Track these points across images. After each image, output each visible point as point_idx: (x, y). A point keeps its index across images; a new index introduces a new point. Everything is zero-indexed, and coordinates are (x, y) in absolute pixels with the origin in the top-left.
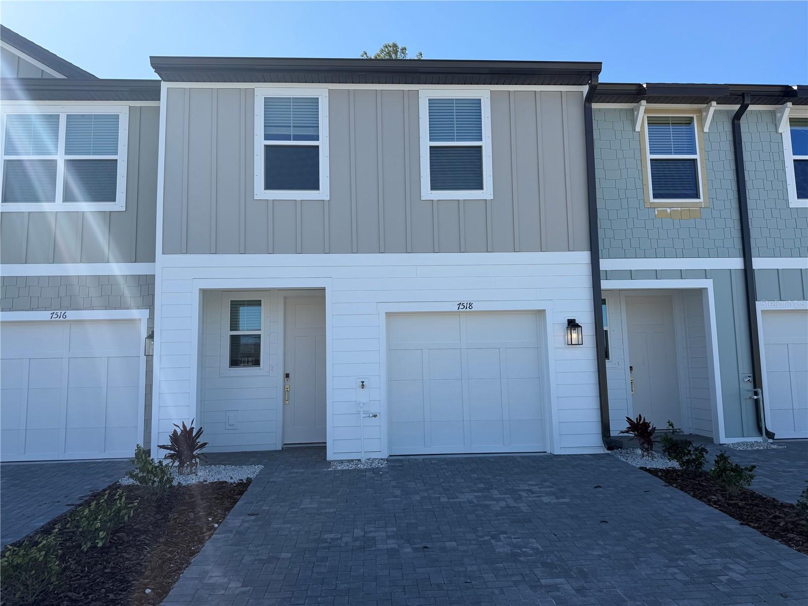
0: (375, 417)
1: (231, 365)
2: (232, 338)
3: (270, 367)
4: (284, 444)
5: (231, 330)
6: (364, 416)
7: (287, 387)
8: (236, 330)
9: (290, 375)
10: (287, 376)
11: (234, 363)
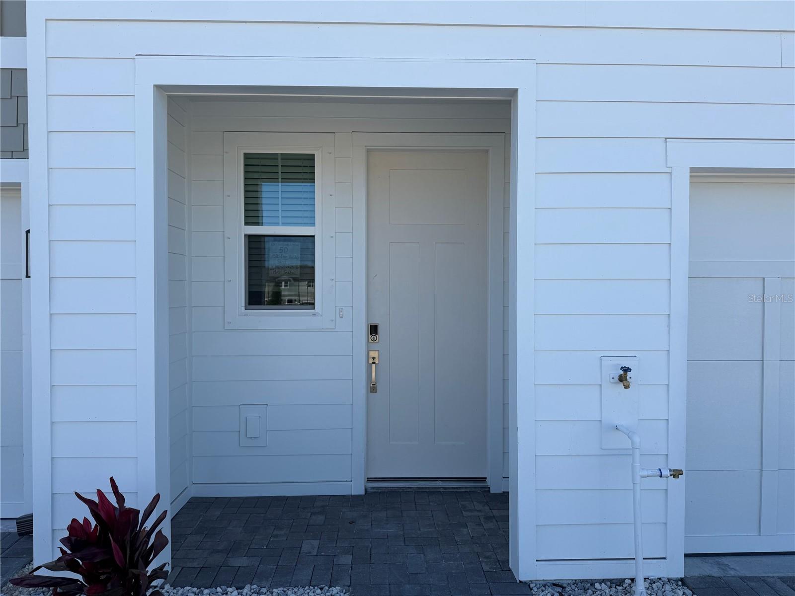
0: (675, 476)
1: (250, 304)
2: (249, 242)
3: (338, 308)
4: (369, 479)
5: (246, 224)
6: (645, 473)
7: (372, 354)
8: (257, 224)
9: (379, 330)
10: (374, 330)
11: (255, 299)
